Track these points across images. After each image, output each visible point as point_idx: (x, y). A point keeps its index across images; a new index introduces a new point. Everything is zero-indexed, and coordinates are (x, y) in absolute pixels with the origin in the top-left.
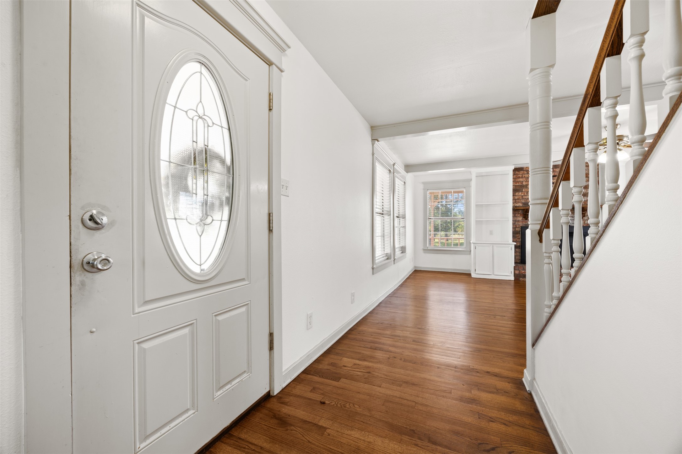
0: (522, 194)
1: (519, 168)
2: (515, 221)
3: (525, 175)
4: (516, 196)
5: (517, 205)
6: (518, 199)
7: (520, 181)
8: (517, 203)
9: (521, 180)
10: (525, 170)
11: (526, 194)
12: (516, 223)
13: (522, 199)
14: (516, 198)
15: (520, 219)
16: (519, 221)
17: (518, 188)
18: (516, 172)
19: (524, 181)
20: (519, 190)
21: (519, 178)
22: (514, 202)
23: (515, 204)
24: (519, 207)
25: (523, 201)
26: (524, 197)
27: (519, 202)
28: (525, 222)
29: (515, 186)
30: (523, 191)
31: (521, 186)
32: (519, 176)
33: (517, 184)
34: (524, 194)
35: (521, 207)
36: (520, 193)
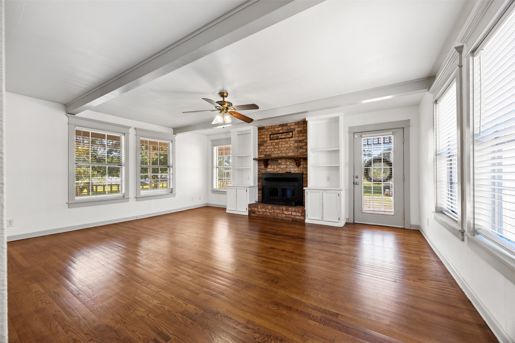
0: (264, 147)
1: (262, 127)
2: (260, 169)
3: (266, 133)
4: (260, 149)
5: (261, 156)
6: (262, 152)
7: (262, 138)
8: (261, 155)
9: (263, 136)
10: (265, 129)
11: (266, 148)
12: (261, 171)
13: (264, 152)
14: (261, 151)
15: (263, 167)
16: (262, 169)
17: (261, 143)
18: (261, 131)
19: (265, 137)
20: (262, 145)
21: (262, 135)
22: (259, 154)
23: (260, 155)
24: (262, 157)
25: (265, 154)
26: (265, 150)
27: (262, 154)
28: (266, 170)
29: (260, 141)
30: (265, 145)
31: (263, 141)
32: (262, 134)
33: (261, 140)
34: (265, 147)
35: (263, 158)
36: (263, 147)
